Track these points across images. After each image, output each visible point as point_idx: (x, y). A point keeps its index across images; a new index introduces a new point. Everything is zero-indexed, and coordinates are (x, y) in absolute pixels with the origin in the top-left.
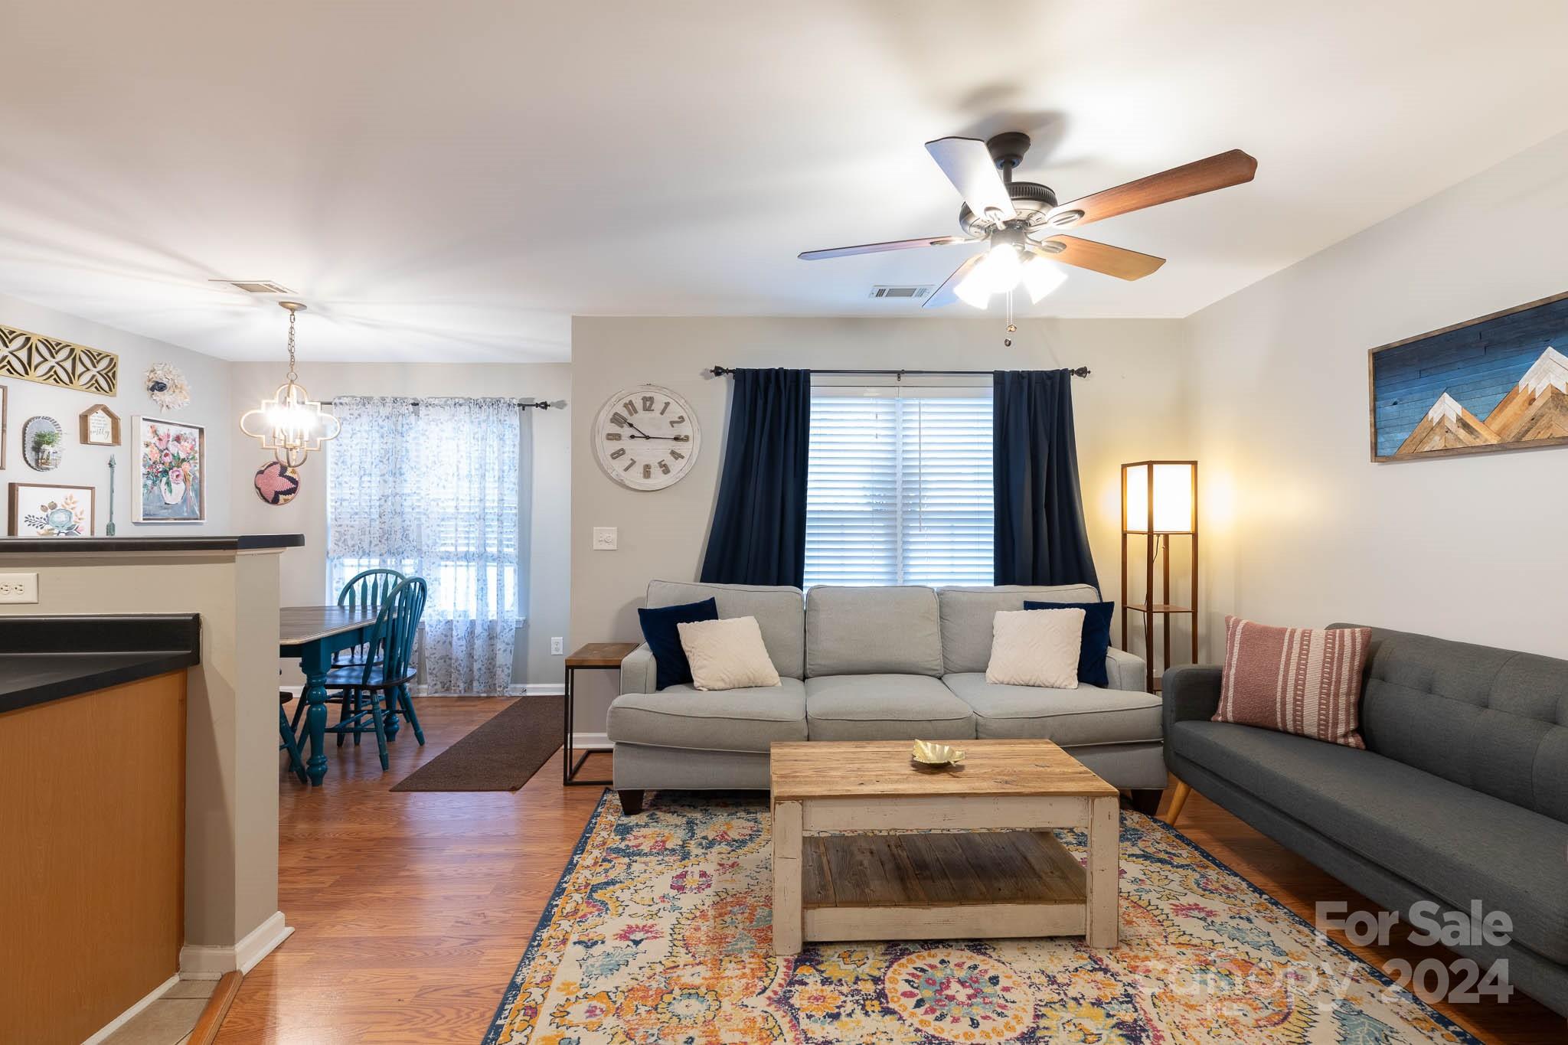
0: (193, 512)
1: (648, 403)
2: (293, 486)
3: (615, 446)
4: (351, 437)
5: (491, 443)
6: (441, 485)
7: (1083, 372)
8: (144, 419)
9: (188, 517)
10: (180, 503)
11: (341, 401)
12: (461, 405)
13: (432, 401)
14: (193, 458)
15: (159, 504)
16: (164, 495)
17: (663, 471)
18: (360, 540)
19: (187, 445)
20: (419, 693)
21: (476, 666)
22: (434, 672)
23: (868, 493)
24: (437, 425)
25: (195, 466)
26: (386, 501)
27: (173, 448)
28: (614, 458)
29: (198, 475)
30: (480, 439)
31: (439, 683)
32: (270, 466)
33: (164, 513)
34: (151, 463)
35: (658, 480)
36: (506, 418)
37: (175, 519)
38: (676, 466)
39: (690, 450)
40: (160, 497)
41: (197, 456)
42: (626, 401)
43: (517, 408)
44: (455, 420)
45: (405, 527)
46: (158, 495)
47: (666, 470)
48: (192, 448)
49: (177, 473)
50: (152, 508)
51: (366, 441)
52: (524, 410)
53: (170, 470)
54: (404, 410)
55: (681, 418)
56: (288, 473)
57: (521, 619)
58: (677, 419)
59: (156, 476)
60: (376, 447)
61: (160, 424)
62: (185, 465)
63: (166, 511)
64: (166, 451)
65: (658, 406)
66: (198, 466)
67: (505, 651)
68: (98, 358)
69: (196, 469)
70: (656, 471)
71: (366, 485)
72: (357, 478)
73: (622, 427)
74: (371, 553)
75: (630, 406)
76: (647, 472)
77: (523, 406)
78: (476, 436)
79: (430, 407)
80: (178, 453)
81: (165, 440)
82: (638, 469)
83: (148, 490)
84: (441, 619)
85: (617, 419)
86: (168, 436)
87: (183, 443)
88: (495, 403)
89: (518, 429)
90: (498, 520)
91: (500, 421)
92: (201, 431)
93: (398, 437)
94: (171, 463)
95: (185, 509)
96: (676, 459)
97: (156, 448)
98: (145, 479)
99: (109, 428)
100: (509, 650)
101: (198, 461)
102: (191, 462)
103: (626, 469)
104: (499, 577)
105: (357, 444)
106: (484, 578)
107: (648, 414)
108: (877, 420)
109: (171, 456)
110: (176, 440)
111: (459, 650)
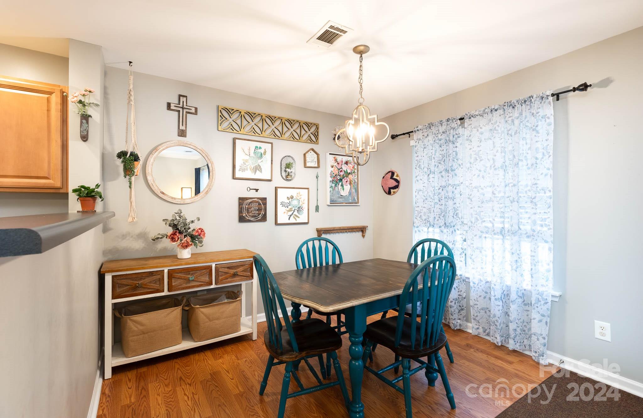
0: (354, 199)
2: (397, 184)
5: (524, 136)
6: (481, 176)
8: (330, 154)
9: (352, 202)
10: (348, 195)
11: (418, 128)
12: (496, 110)
13: (474, 113)
14: (354, 172)
15: (338, 196)
16: (340, 191)
18: (428, 216)
19: (351, 166)
20: (468, 329)
21: (512, 326)
22: (477, 318)
24: (478, 130)
25: (355, 176)
26: (443, 190)
27: (344, 168)
29: (356, 181)
30: (513, 135)
31: (480, 328)
32: (387, 174)
33: (341, 200)
34: (334, 175)
36: (539, 110)
37: (346, 203)
40: (339, 192)
41: (356, 171)
43: (551, 98)
44: (492, 124)
45: (456, 207)
46: (338, 191)
48: (353, 167)
49: (346, 180)
50: (335, 198)
51: (431, 151)
52: (558, 99)
53: (343, 179)
54: (454, 125)
56: (395, 177)
57: (558, 294)
59: (337, 182)
60: (437, 154)
61: (338, 156)
62: (350, 176)
63: (341, 199)
64: (341, 169)
66: (356, 176)
67: (540, 321)
68: (311, 126)
69: (355, 177)
71: (431, 180)
72: (426, 176)
74: (435, 225)
77: (557, 96)
78: (510, 132)
79: (472, 119)
80: (347, 170)
81: (340, 164)
83: (333, 189)
84: (482, 278)
86: (342, 162)
87: (349, 165)
88: (529, 100)
89: (552, 118)
90: (532, 202)
91: (533, 114)
93: (451, 145)
94: (343, 175)
95: (350, 198)
97: (336, 168)
98: (332, 183)
99: (316, 160)
100: (544, 321)
101: (356, 174)
102: (353, 174)
104: (533, 254)
106: (518, 252)
109: (343, 172)
110: (345, 164)
111: (496, 309)
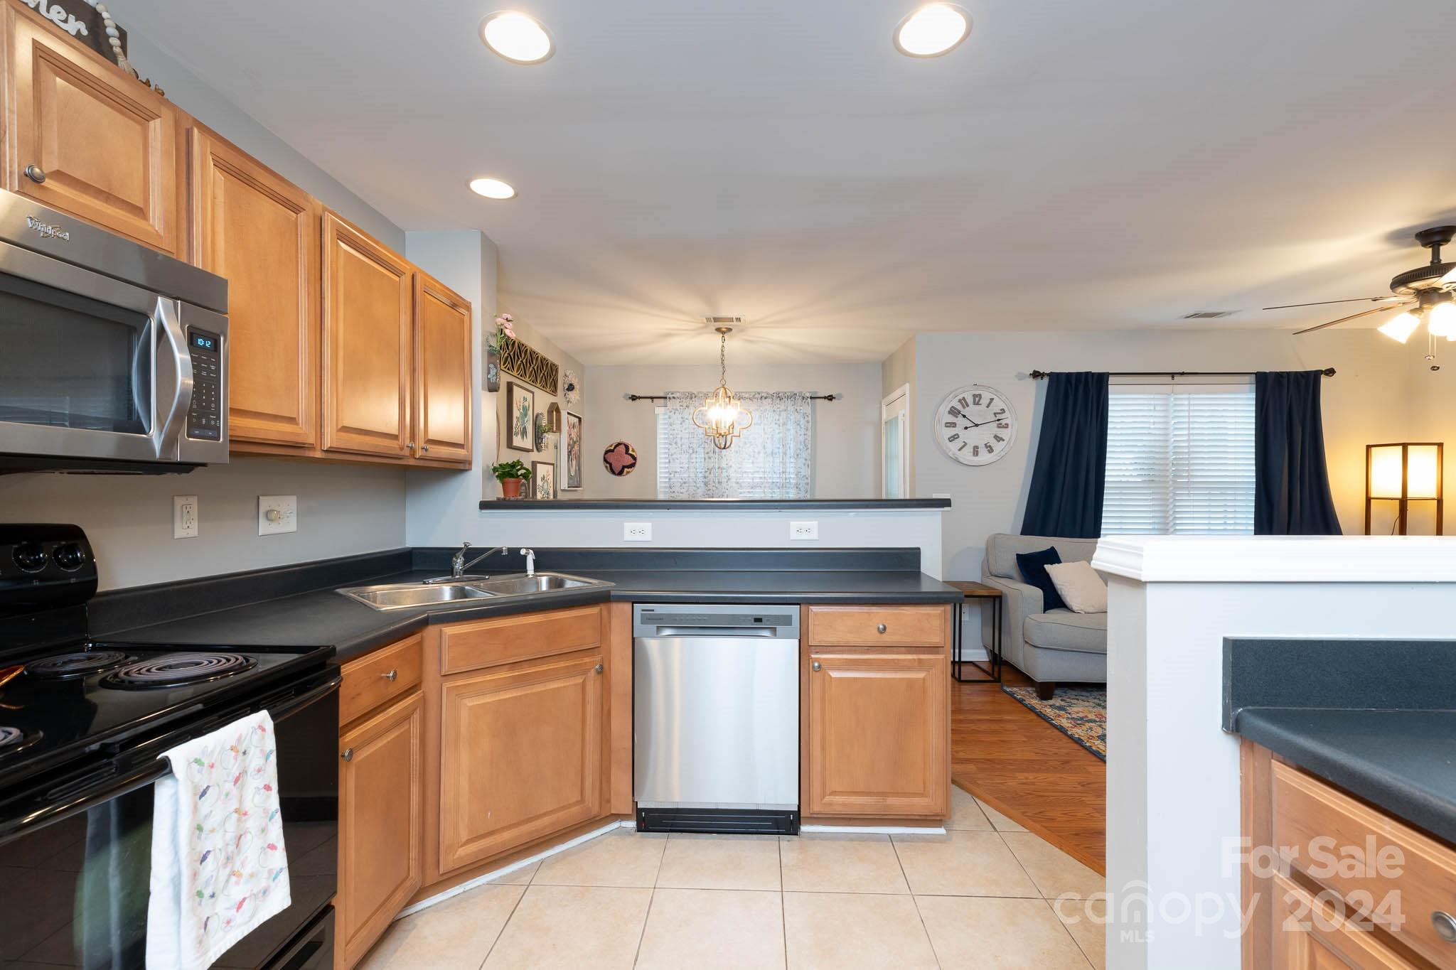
1: (977, 399)
2: (634, 461)
3: (952, 431)
4: (681, 424)
5: (790, 428)
7: (1331, 372)
8: (567, 413)
9: (576, 486)
10: (574, 475)
11: (673, 395)
12: (766, 398)
13: (744, 395)
14: (578, 440)
15: (569, 476)
16: (570, 469)
17: (988, 450)
23: (1139, 467)
25: (578, 447)
27: (573, 433)
28: (950, 441)
29: (579, 453)
30: (781, 425)
32: (616, 445)
34: (568, 445)
35: (984, 457)
36: (801, 408)
37: (573, 487)
38: (998, 447)
39: (1009, 435)
42: (960, 397)
43: (809, 400)
44: (762, 410)
47: (990, 450)
49: (573, 452)
50: (568, 479)
52: (812, 401)
55: (1003, 409)
56: (630, 451)
58: (1000, 412)
59: (569, 455)
61: (570, 416)
62: (575, 446)
63: (571, 481)
64: (571, 436)
65: (985, 401)
70: (983, 451)
73: (957, 417)
75: (963, 402)
76: (976, 451)
77: (812, 398)
78: (778, 422)
79: (741, 400)
80: (574, 437)
81: (571, 428)
82: (969, 450)
83: (567, 465)
85: (954, 412)
86: (572, 424)
87: (575, 429)
88: (792, 396)
89: (810, 416)
91: (797, 410)
92: (580, 419)
94: (572, 444)
95: (576, 480)
96: (999, 441)
97: (568, 434)
98: (567, 457)
102: (577, 444)
103: (960, 450)
105: (685, 429)
107: (977, 407)
108: (1155, 410)
109: (572, 440)
